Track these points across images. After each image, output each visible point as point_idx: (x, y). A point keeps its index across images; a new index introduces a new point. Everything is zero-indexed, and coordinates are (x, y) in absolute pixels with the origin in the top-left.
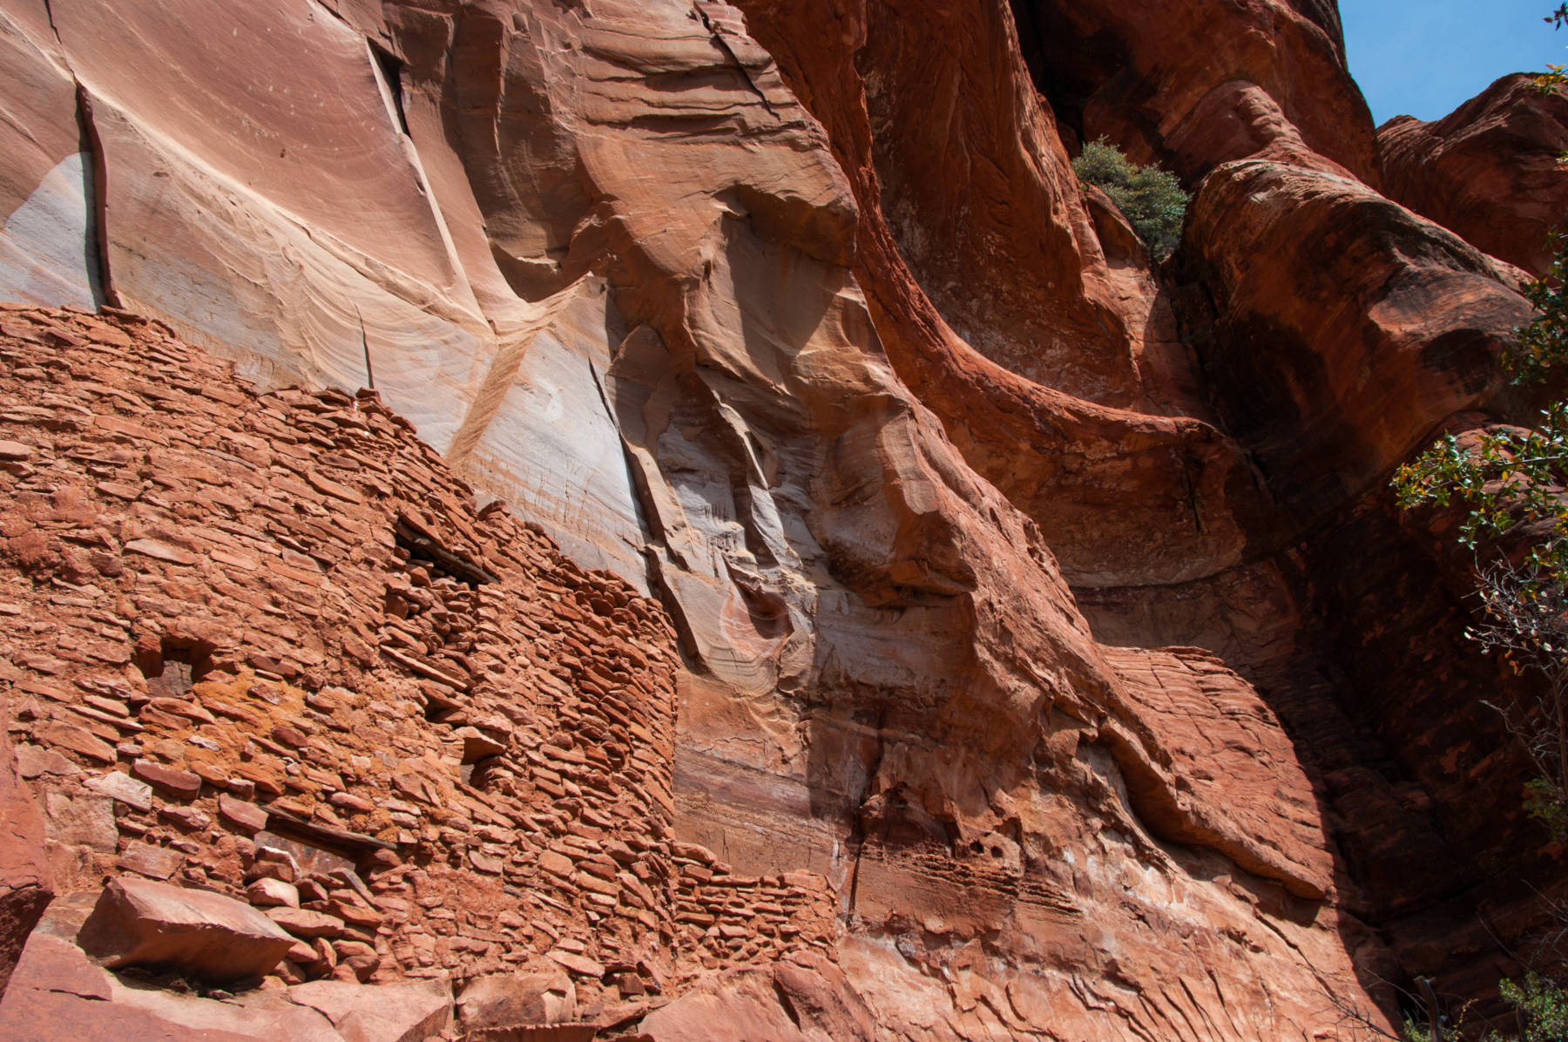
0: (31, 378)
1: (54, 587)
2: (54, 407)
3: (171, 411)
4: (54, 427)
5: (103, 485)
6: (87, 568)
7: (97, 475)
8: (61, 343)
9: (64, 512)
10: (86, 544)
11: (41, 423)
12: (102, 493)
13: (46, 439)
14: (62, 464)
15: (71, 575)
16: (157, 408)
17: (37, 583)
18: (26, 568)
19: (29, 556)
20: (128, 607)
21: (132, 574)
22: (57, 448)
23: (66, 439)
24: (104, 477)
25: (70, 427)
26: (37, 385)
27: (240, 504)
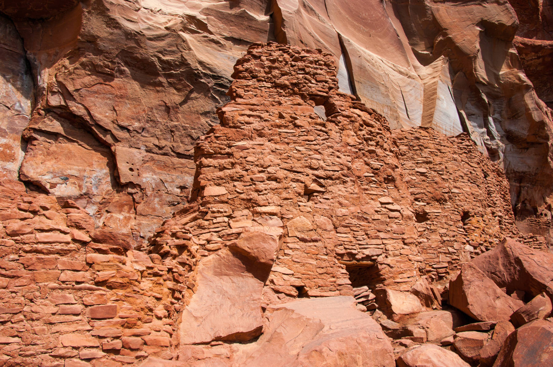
0: (417, 150)
1: (443, 204)
2: (425, 157)
3: (443, 153)
4: (427, 163)
5: (443, 177)
6: (447, 199)
7: (440, 174)
8: (417, 138)
9: (440, 185)
10: (446, 193)
11: (424, 162)
12: (443, 179)
13: (427, 166)
14: (433, 172)
15: (446, 201)
16: (440, 152)
17: (440, 204)
18: (438, 201)
19: (438, 198)
20: (456, 206)
21: (454, 198)
22: (430, 168)
23: (431, 166)
24: (442, 174)
25: (430, 162)
26: (418, 152)
27: (463, 175)
